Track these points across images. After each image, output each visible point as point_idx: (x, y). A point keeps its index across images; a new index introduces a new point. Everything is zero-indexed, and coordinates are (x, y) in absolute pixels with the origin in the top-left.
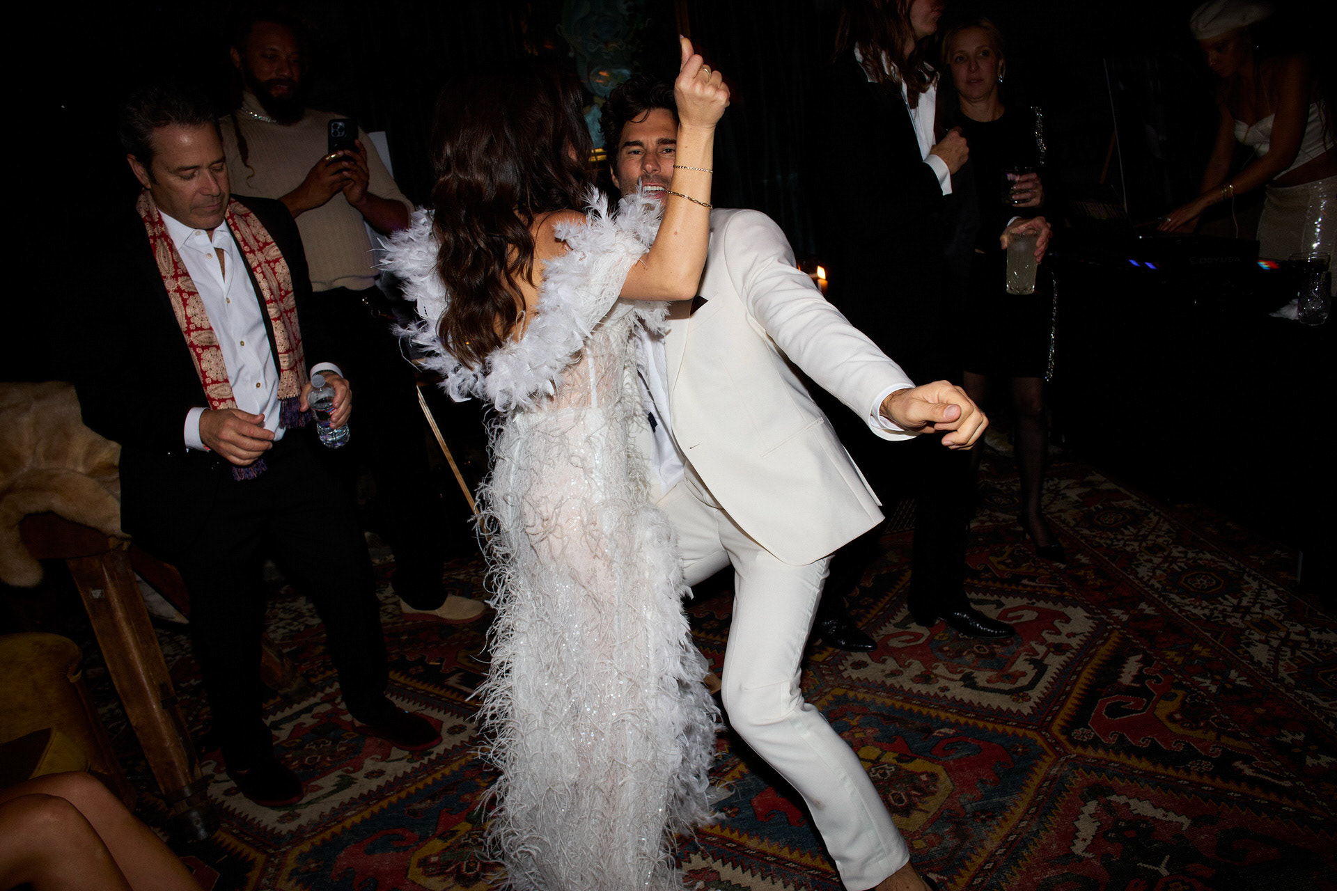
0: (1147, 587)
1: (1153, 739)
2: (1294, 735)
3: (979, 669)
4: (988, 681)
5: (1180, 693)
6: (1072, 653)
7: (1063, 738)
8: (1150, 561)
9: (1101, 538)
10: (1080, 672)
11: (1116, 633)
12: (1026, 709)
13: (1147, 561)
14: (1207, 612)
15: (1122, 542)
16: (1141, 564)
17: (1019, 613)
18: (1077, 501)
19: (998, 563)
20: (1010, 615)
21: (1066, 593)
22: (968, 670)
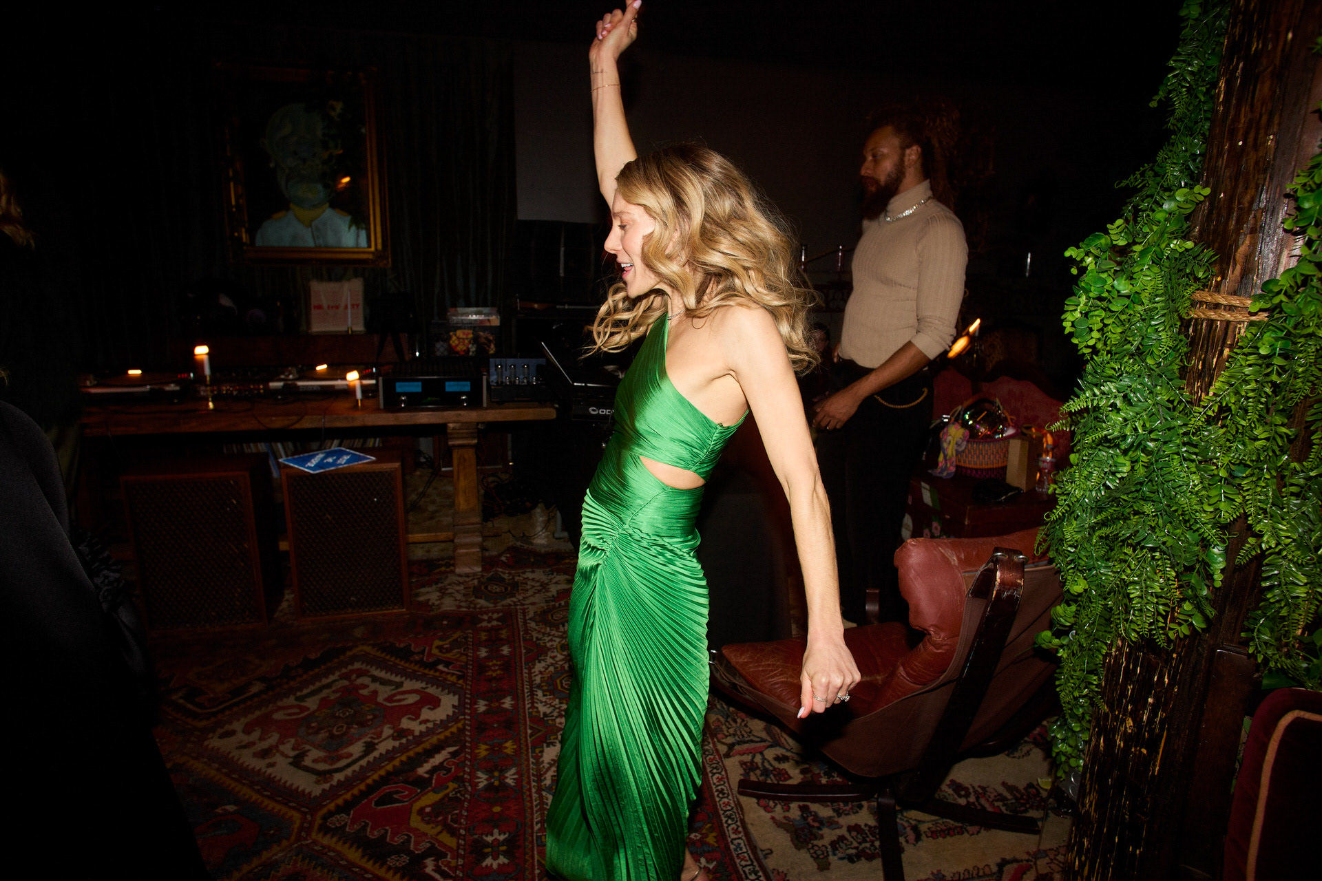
0: (529, 682)
1: (387, 831)
2: (500, 834)
3: (318, 747)
4: (314, 761)
5: (452, 785)
6: (408, 740)
7: (318, 821)
8: (553, 658)
9: (539, 632)
10: (396, 758)
11: (460, 725)
12: (317, 791)
13: (551, 657)
14: (548, 711)
15: (550, 638)
16: (543, 660)
17: (406, 696)
18: (553, 596)
19: (438, 647)
20: (398, 697)
21: (461, 682)
22: (307, 747)
